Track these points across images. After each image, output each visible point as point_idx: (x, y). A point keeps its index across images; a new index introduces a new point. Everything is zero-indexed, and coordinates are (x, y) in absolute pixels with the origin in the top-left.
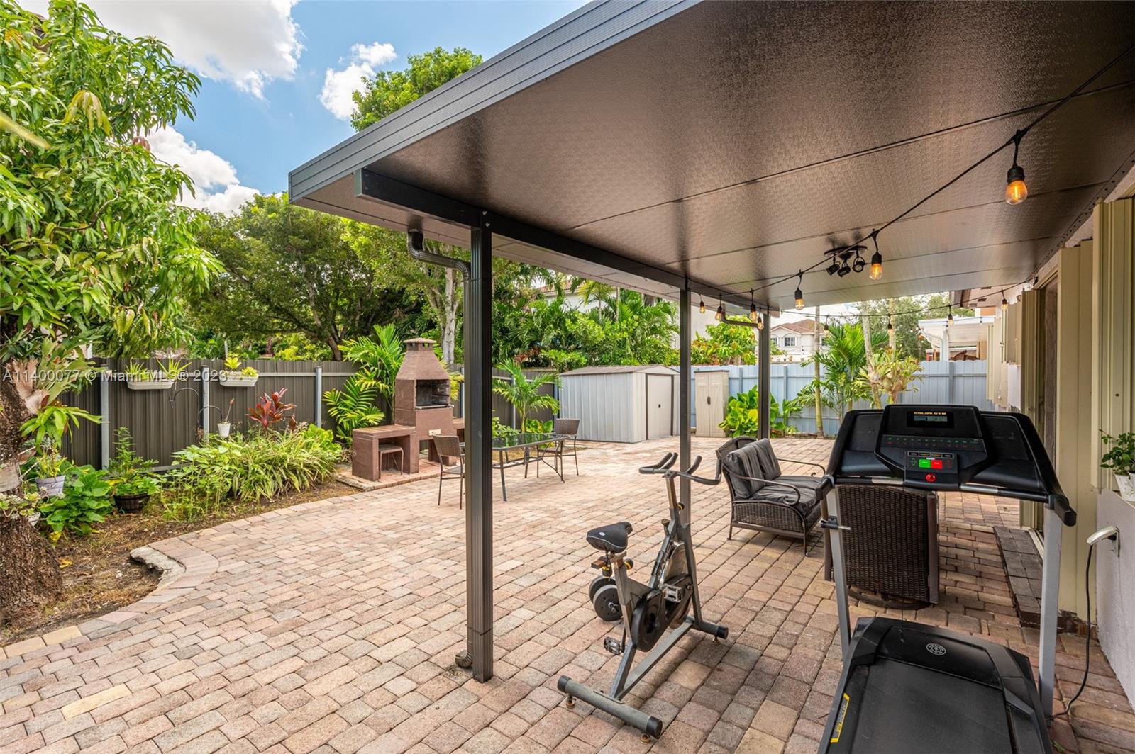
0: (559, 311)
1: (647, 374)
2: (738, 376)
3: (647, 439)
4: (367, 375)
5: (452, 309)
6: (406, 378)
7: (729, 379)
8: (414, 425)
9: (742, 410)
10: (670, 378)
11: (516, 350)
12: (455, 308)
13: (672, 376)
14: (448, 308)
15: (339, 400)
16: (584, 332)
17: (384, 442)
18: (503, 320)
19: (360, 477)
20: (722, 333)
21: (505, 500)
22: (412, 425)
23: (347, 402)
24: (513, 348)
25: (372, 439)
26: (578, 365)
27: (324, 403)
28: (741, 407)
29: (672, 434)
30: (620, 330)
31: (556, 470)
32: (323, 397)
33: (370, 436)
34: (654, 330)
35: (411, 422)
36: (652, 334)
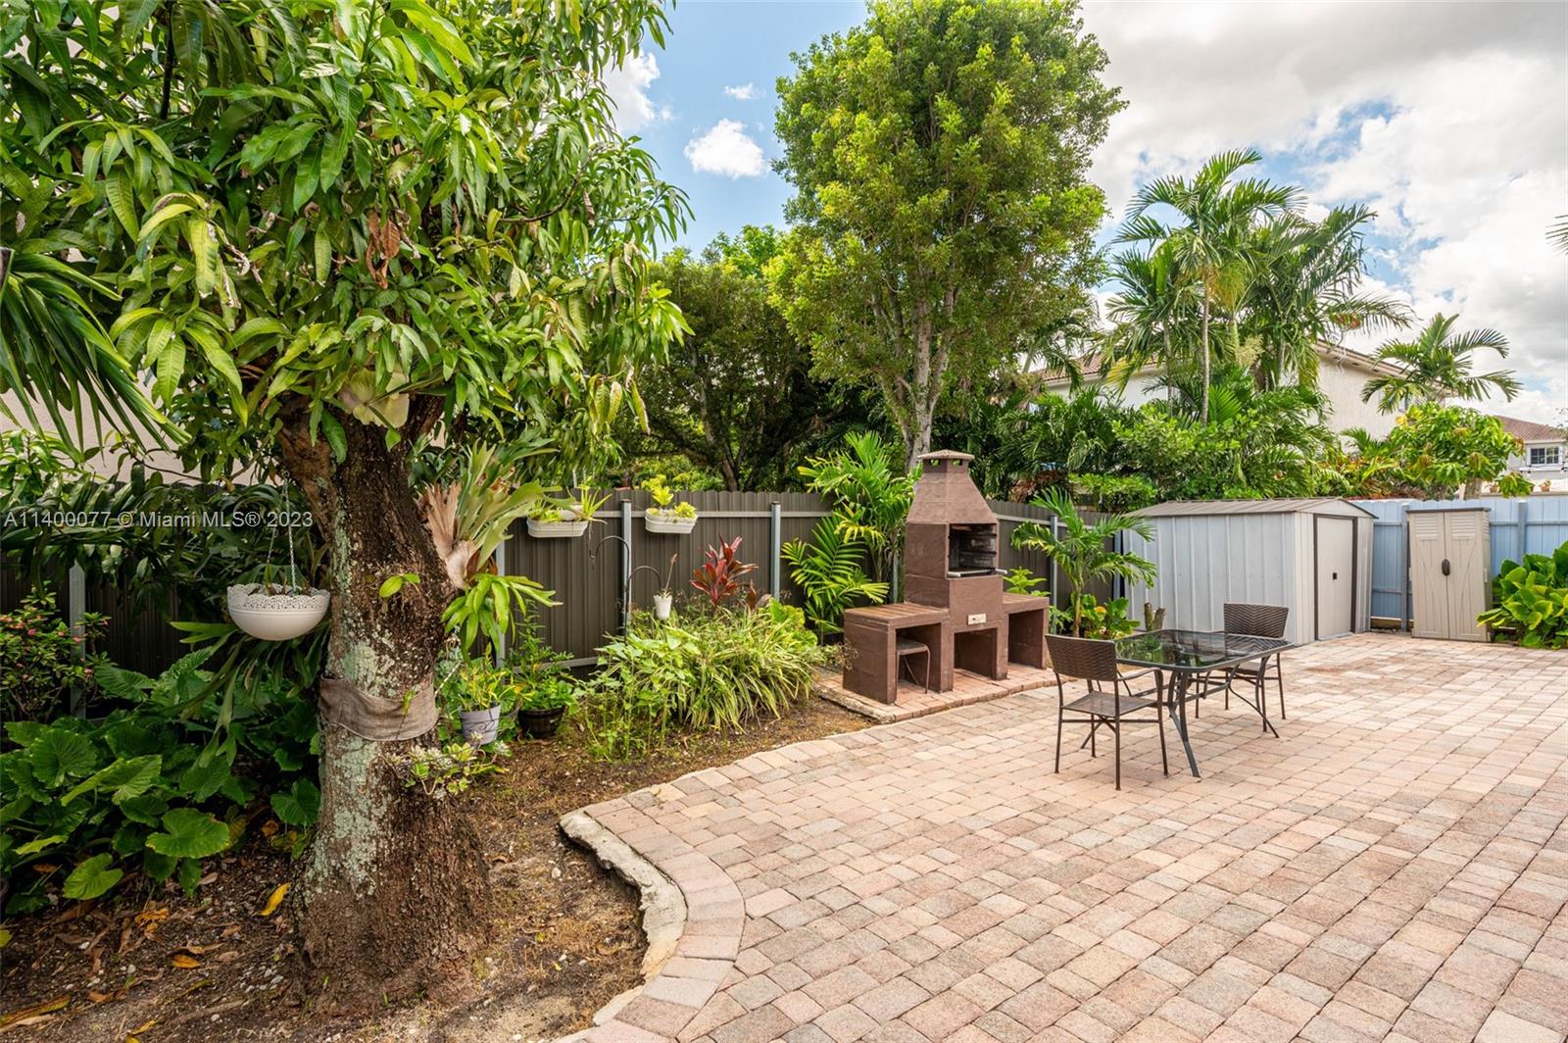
0: (1093, 408)
1: (1316, 516)
2: (1514, 520)
3: (1316, 638)
4: (849, 517)
5: (928, 407)
6: (928, 520)
7: (1491, 525)
8: (947, 605)
9: (1543, 588)
10: (1350, 522)
11: (1013, 476)
12: (932, 406)
13: (1355, 520)
14: (920, 407)
15: (805, 557)
16: (1155, 441)
17: (906, 635)
18: (992, 425)
19: (859, 693)
20: (1431, 437)
21: (1196, 774)
22: (941, 606)
23: (818, 561)
24: (1007, 472)
25: (886, 628)
26: (1139, 499)
27: (785, 562)
28: (1538, 582)
29: (1353, 630)
30: (1222, 436)
31: (1258, 709)
32: (783, 553)
33: (882, 624)
34: (1284, 435)
35: (941, 598)
36: (1280, 442)
